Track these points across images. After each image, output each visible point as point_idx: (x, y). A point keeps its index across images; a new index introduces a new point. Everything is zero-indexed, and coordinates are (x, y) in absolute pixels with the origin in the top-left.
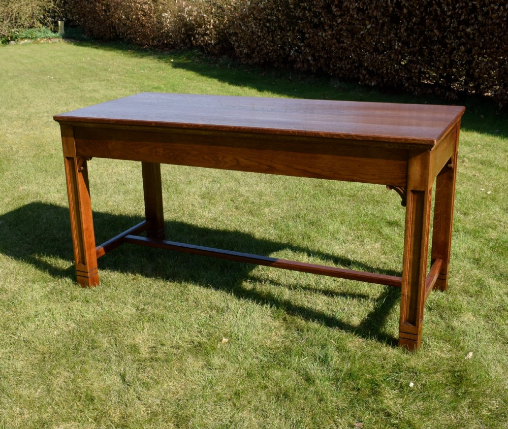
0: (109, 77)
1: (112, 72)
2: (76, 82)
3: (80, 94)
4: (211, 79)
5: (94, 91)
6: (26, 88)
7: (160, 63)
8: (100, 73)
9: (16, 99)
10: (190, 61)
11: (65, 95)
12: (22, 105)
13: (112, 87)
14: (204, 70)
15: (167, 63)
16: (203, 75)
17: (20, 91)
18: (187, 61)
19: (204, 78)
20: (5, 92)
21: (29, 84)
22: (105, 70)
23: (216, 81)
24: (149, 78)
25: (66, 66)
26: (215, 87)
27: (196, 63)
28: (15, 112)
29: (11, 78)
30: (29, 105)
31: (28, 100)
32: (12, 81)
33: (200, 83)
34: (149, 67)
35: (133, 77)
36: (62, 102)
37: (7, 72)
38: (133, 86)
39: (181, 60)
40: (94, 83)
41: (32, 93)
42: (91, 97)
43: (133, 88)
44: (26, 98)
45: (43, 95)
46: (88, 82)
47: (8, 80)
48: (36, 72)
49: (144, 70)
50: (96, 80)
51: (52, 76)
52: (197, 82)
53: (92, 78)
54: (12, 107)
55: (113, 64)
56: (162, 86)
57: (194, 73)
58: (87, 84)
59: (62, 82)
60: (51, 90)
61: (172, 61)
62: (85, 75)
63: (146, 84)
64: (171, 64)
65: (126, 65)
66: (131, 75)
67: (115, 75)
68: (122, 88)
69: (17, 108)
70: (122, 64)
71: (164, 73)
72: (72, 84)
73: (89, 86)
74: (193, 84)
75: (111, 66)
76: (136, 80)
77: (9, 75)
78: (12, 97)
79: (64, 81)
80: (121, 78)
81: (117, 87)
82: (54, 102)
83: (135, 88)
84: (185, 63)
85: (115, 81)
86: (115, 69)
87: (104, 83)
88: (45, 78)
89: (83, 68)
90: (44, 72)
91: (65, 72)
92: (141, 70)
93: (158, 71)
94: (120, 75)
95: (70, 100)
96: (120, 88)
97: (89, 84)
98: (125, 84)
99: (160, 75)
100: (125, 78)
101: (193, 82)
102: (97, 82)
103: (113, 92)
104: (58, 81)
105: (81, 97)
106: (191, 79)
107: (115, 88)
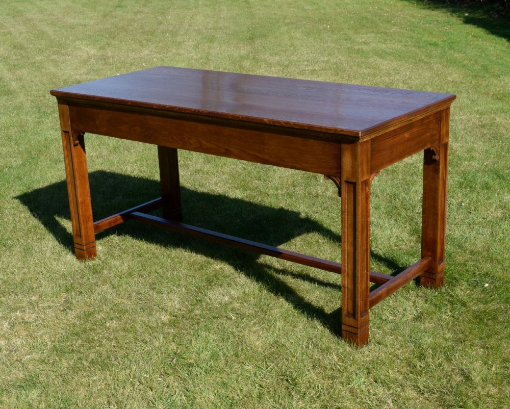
0: (388, 29)
2: (351, 33)
3: (349, 45)
4: (500, 38)
5: (366, 43)
6: (298, 35)
7: (452, 16)
9: (283, 46)
10: (486, 16)
11: (333, 45)
12: (287, 52)
13: (386, 40)
14: (498, 27)
15: (459, 17)
16: (493, 33)
17: (290, 39)
18: (483, 17)
19: (492, 37)
20: (275, 39)
21: (302, 32)
22: (388, 22)
23: (504, 40)
24: (430, 33)
25: (349, 15)
26: (499, 47)
27: (492, 19)
28: (278, 58)
29: (287, 24)
30: (293, 53)
31: (294, 48)
32: (286, 28)
33: (485, 42)
34: (437, 21)
35: (413, 31)
36: (327, 53)
37: (285, 18)
38: (409, 41)
39: (477, 15)
40: (369, 35)
41: (301, 41)
42: (359, 49)
43: (408, 43)
44: (294, 45)
45: (311, 44)
46: (363, 34)
47: (283, 26)
48: (315, 20)
49: (430, 24)
50: (373, 32)
51: (329, 25)
52: (482, 41)
53: (369, 29)
54: (276, 54)
55: (400, 15)
56: (440, 43)
57: (484, 30)
58: (361, 35)
59: (336, 32)
60: (321, 40)
61: (466, 15)
62: (364, 26)
63: (424, 39)
64: (463, 19)
65: (413, 17)
66: (412, 29)
67: (396, 27)
68: (396, 41)
69: (280, 55)
70: (410, 16)
71: (450, 28)
72: (346, 34)
73: (362, 38)
74: (477, 43)
75: (396, 18)
76: (415, 34)
77: (286, 21)
78: (280, 44)
79: (339, 31)
80: (400, 32)
81: (391, 41)
82: (318, 51)
83: (410, 43)
84: (479, 19)
85: (392, 34)
86: (399, 21)
87: (380, 35)
88: (321, 27)
89: (366, 18)
90: (323, 20)
91: (344, 22)
92: (427, 24)
93: (444, 26)
94: (401, 28)
95: (336, 51)
96: (394, 42)
97: (364, 35)
98: (402, 38)
99: (444, 31)
100: (405, 31)
101: (477, 41)
102: (373, 34)
103: (384, 46)
104: (332, 31)
105: (348, 48)
106: (477, 37)
107: (388, 42)
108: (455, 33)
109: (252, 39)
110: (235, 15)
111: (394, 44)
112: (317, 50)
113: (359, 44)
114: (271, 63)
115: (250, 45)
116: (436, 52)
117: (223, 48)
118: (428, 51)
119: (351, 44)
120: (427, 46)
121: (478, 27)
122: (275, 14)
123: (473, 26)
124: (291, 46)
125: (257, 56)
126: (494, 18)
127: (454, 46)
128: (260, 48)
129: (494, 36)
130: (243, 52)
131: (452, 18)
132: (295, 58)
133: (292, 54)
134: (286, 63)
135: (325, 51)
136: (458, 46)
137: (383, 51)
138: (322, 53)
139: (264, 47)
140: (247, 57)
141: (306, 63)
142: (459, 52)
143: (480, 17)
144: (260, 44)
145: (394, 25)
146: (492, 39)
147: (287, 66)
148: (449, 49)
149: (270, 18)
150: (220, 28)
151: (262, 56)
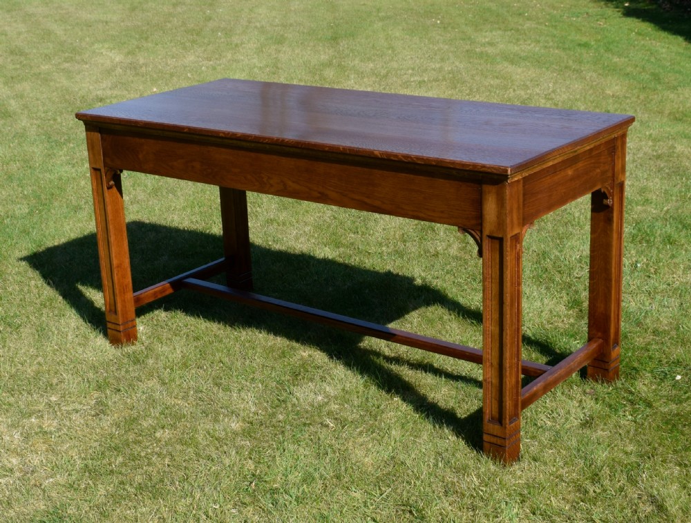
0: (521, 25)
1: (529, 19)
2: (469, 30)
3: (468, 47)
4: (674, 36)
5: (491, 44)
6: (398, 34)
7: (608, 7)
8: (510, 19)
9: (378, 48)
10: (654, 7)
11: (447, 47)
12: (383, 57)
13: (518, 40)
14: (670, 21)
15: (617, 7)
16: (664, 29)
17: (387, 39)
18: (650, 7)
19: (664, 34)
20: (367, 39)
21: (403, 30)
22: (520, 14)
23: (680, 39)
24: (579, 30)
25: (466, 6)
26: (674, 48)
27: (662, 11)
28: (371, 65)
29: (382, 19)
30: (393, 57)
31: (393, 51)
32: (380, 24)
33: (654, 42)
34: (587, 13)
35: (555, 27)
36: (438, 57)
37: (378, 10)
38: (550, 40)
39: (641, 4)
40: (494, 33)
41: (402, 42)
42: (482, 52)
43: (548, 43)
44: (393, 48)
45: (416, 46)
46: (486, 31)
47: (377, 22)
48: (419, 13)
49: (578, 17)
50: (500, 29)
51: (439, 19)
52: (650, 40)
53: (495, 26)
54: (369, 59)
55: (536, 5)
56: (593, 43)
57: (652, 25)
58: (484, 34)
59: (450, 29)
60: (429, 40)
61: (627, 5)
62: (486, 20)
63: (570, 38)
64: (622, 10)
65: (554, 8)
66: (554, 24)
67: (531, 22)
68: (532, 41)
69: (374, 61)
70: (549, 7)
71: (605, 23)
72: (463, 32)
73: (485, 37)
74: (643, 42)
75: (531, 9)
76: (558, 32)
77: (380, 15)
78: (373, 45)
79: (453, 28)
80: (537, 28)
81: (525, 40)
82: (427, 56)
83: (551, 44)
84: (644, 10)
85: (526, 32)
86: (534, 13)
87: (509, 33)
88: (428, 22)
89: (489, 10)
90: (431, 12)
91: (460, 15)
92: (573, 17)
93: (597, 20)
94: (538, 23)
95: (450, 54)
96: (529, 42)
97: (487, 33)
98: (540, 37)
99: (598, 26)
100: (544, 27)
101: (643, 39)
102: (500, 32)
103: (516, 48)
104: (444, 28)
105: (467, 51)
106: (643, 35)
107: (521, 42)
108: (612, 29)
109: (335, 39)
110: (310, 7)
111: (529, 45)
112: (424, 54)
113: (483, 45)
114: (362, 73)
115: (332, 47)
116: (588, 55)
117: (296, 51)
118: (577, 54)
119: (470, 45)
120: (574, 48)
121: (643, 21)
122: (364, 4)
123: (637, 20)
124: (388, 49)
125: (343, 63)
126: (665, 9)
127: (611, 47)
128: (346, 52)
129: (666, 33)
130: (324, 58)
131: (607, 9)
132: (395, 65)
133: (392, 60)
134: (383, 72)
135: (436, 54)
136: (617, 47)
137: (514, 55)
138: (432, 58)
139: (352, 51)
140: (329, 64)
141: (410, 71)
142: (620, 56)
143: (646, 8)
144: (346, 46)
145: (528, 19)
146: (664, 37)
147: (386, 76)
148: (606, 51)
149: (359, 11)
150: (291, 25)
151: (350, 62)
